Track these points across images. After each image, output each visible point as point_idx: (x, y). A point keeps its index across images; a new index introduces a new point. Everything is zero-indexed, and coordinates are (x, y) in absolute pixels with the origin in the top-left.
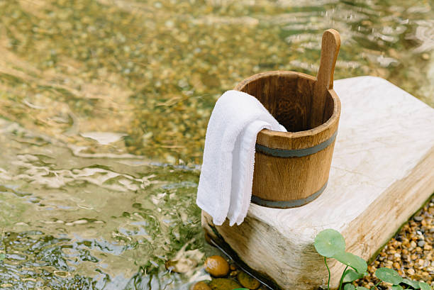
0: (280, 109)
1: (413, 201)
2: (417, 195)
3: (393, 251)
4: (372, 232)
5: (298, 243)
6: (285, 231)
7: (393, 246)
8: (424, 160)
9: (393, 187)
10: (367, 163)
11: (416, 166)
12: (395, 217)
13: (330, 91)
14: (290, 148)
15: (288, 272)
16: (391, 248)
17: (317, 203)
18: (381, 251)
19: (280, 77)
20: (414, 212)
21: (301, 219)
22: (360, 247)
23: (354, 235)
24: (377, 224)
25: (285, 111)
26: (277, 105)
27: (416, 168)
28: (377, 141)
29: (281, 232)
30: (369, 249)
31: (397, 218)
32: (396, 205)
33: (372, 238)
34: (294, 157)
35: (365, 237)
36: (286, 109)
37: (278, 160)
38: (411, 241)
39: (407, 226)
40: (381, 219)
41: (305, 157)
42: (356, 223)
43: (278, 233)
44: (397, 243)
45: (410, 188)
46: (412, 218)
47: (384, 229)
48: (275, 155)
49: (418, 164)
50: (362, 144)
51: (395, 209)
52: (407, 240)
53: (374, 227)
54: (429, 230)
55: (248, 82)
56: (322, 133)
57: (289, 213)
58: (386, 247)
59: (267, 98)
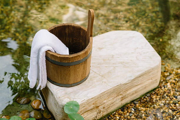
0: (74, 41)
1: (133, 94)
2: (136, 92)
3: (117, 116)
4: (103, 105)
5: (60, 104)
6: (57, 97)
7: (118, 113)
8: (140, 77)
9: (118, 87)
10: (111, 73)
11: (134, 79)
12: (120, 100)
13: (90, 38)
14: (59, 61)
15: (58, 115)
16: (117, 113)
17: (77, 87)
18: (111, 114)
19: (73, 26)
20: (135, 99)
21: (66, 93)
22: (96, 111)
23: (91, 105)
24: (107, 102)
25: (76, 42)
26: (73, 39)
27: (134, 80)
28: (121, 63)
29: (55, 97)
30: (102, 112)
31: (122, 101)
32: (121, 95)
33: (104, 108)
34: (62, 65)
35: (99, 107)
36: (77, 41)
37: (55, 65)
38: (128, 112)
39: (129, 105)
40: (110, 100)
41: (68, 66)
42: (92, 100)
43: (54, 97)
44: (121, 112)
45: (131, 88)
46: (133, 102)
47: (112, 105)
48: (53, 63)
49: (136, 78)
50: (113, 64)
51: (121, 96)
52: (126, 111)
53: (104, 103)
54: (138, 109)
55: (56, 26)
56: (75, 57)
57: (62, 89)
58: (115, 113)
59: (67, 35)
